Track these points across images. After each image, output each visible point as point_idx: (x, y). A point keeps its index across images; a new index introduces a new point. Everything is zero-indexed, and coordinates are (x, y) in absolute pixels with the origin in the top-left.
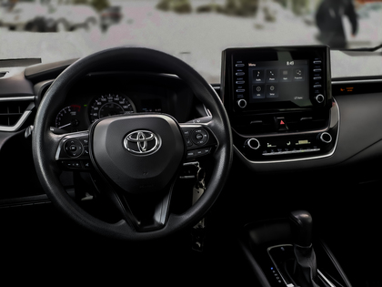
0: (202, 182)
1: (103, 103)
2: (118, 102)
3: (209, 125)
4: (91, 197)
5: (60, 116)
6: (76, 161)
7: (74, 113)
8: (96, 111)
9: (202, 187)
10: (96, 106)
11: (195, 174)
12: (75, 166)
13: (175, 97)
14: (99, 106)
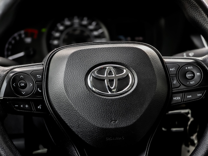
0: (194, 137)
1: (67, 27)
2: (85, 26)
3: (204, 61)
4: (45, 150)
5: (10, 43)
6: (25, 101)
7: (28, 40)
8: (58, 38)
9: (193, 144)
10: (58, 31)
11: (185, 126)
12: (24, 108)
13: (163, 22)
14: (61, 32)
